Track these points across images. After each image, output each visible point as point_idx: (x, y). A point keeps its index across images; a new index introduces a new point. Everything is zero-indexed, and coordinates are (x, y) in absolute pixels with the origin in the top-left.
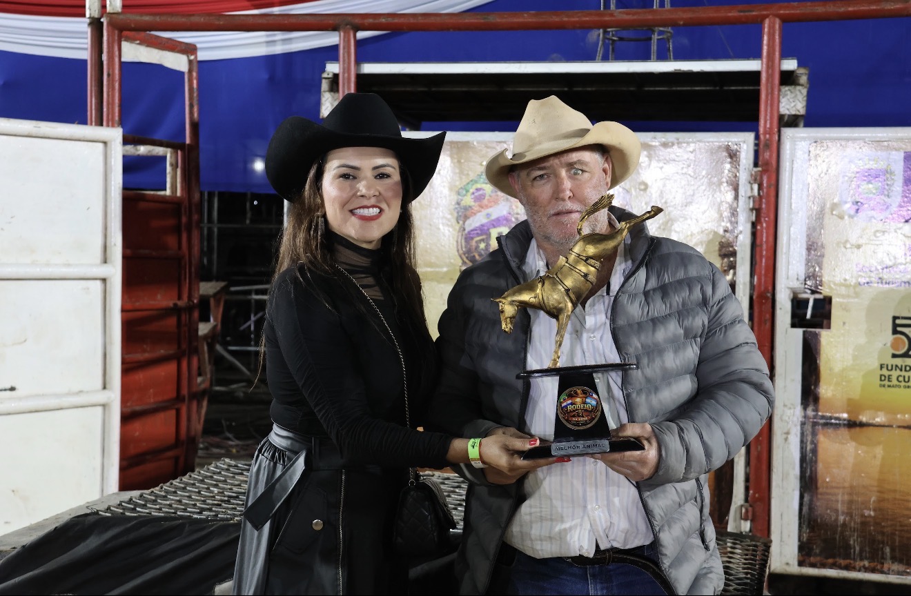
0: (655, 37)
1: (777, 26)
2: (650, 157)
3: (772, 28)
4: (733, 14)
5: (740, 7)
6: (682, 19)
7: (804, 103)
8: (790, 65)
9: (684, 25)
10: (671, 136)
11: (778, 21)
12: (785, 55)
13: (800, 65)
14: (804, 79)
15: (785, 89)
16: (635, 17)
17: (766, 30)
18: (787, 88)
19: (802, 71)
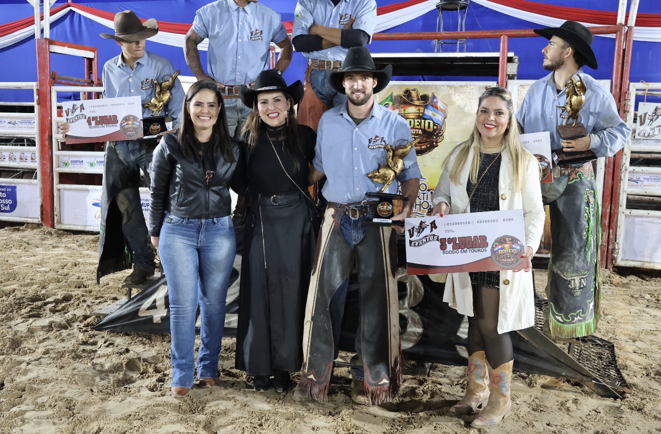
0: (458, 42)
1: (506, 39)
2: (455, 91)
3: (504, 39)
4: (489, 34)
5: (491, 31)
6: (468, 36)
7: (517, 70)
8: (511, 54)
9: (469, 38)
10: (463, 83)
11: (506, 37)
12: (509, 51)
13: (515, 55)
14: (516, 60)
15: (509, 64)
16: (450, 35)
17: (502, 41)
18: (510, 64)
19: (516, 57)
